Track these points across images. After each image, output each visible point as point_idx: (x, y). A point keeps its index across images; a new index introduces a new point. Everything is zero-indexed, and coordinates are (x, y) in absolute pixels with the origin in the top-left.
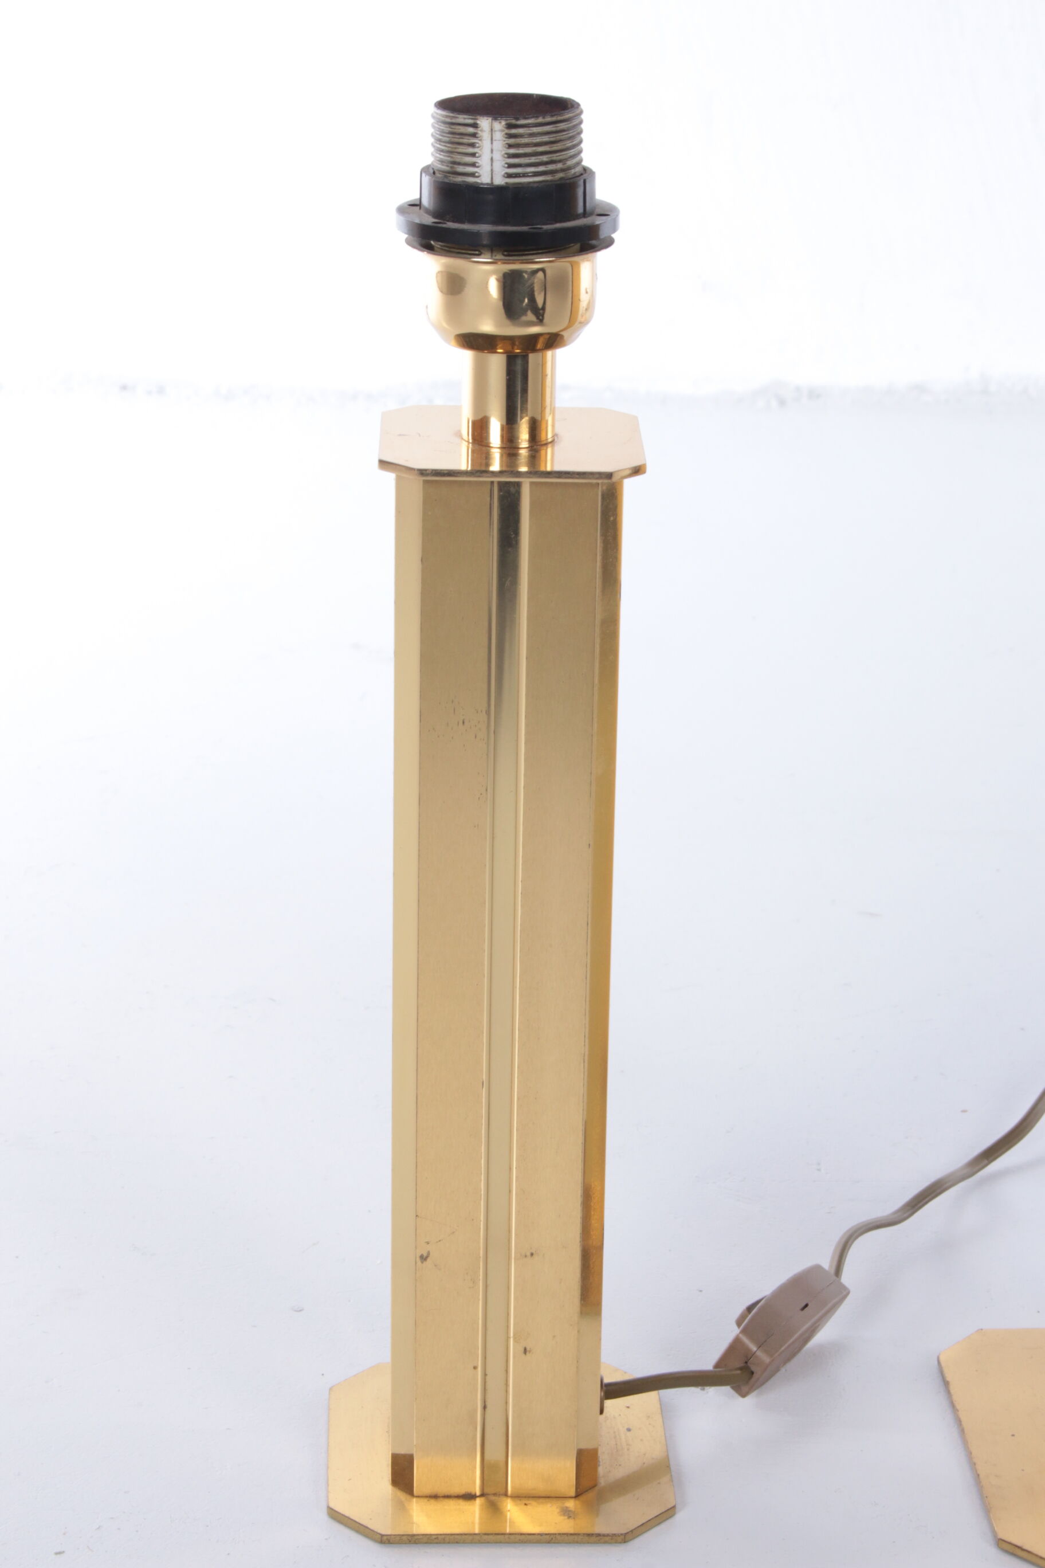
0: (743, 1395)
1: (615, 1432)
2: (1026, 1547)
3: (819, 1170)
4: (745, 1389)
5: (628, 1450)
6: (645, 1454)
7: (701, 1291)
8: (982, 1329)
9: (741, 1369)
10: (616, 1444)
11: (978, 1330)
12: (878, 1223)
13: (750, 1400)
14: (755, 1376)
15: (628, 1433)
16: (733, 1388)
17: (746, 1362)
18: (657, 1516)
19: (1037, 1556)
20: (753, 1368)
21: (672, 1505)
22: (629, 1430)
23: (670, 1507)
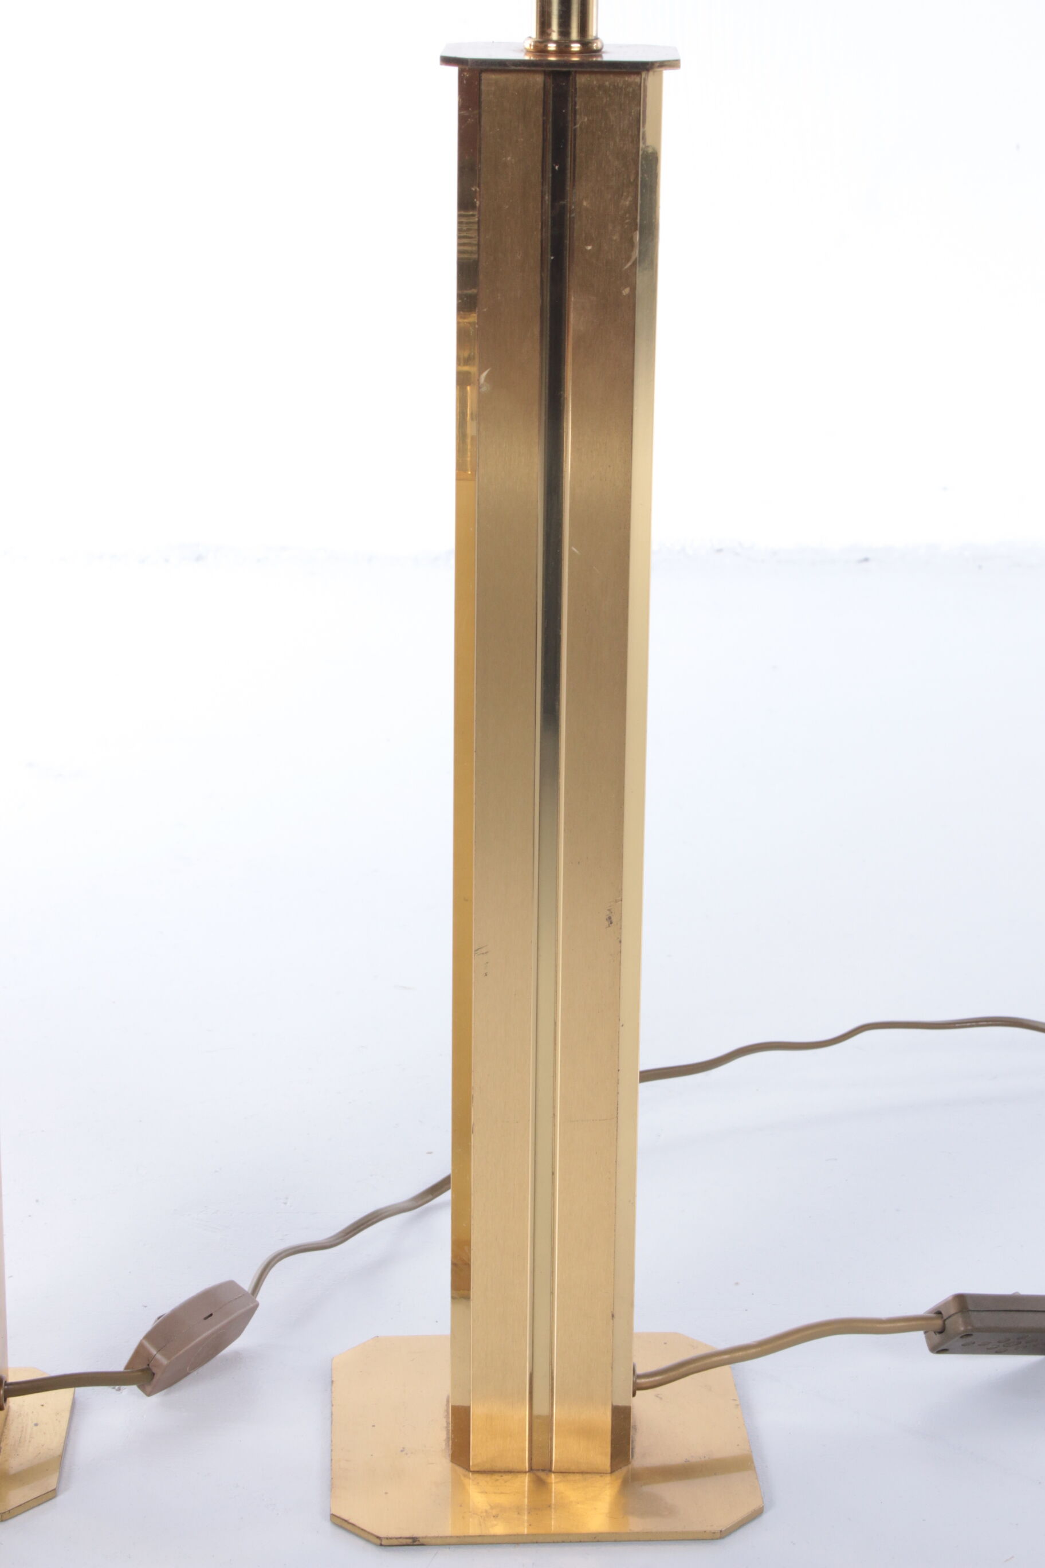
0: (149, 1394)
1: (23, 1427)
2: (352, 1521)
3: (285, 1203)
4: (149, 1388)
5: (30, 1441)
6: (43, 1446)
7: (146, 1307)
8: (378, 1337)
9: (142, 1370)
10: (21, 1437)
11: (375, 1337)
12: (306, 1247)
13: (155, 1398)
14: (156, 1377)
15: (35, 1428)
16: (139, 1387)
17: (148, 1365)
18: (37, 1498)
19: (359, 1528)
20: (154, 1370)
21: (53, 1488)
22: (36, 1425)
23: (50, 1489)
